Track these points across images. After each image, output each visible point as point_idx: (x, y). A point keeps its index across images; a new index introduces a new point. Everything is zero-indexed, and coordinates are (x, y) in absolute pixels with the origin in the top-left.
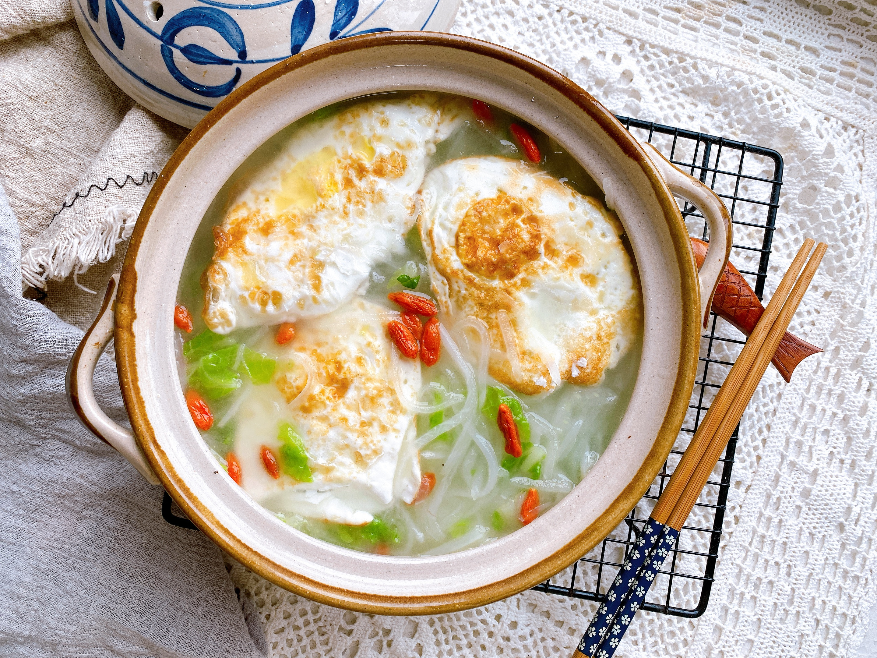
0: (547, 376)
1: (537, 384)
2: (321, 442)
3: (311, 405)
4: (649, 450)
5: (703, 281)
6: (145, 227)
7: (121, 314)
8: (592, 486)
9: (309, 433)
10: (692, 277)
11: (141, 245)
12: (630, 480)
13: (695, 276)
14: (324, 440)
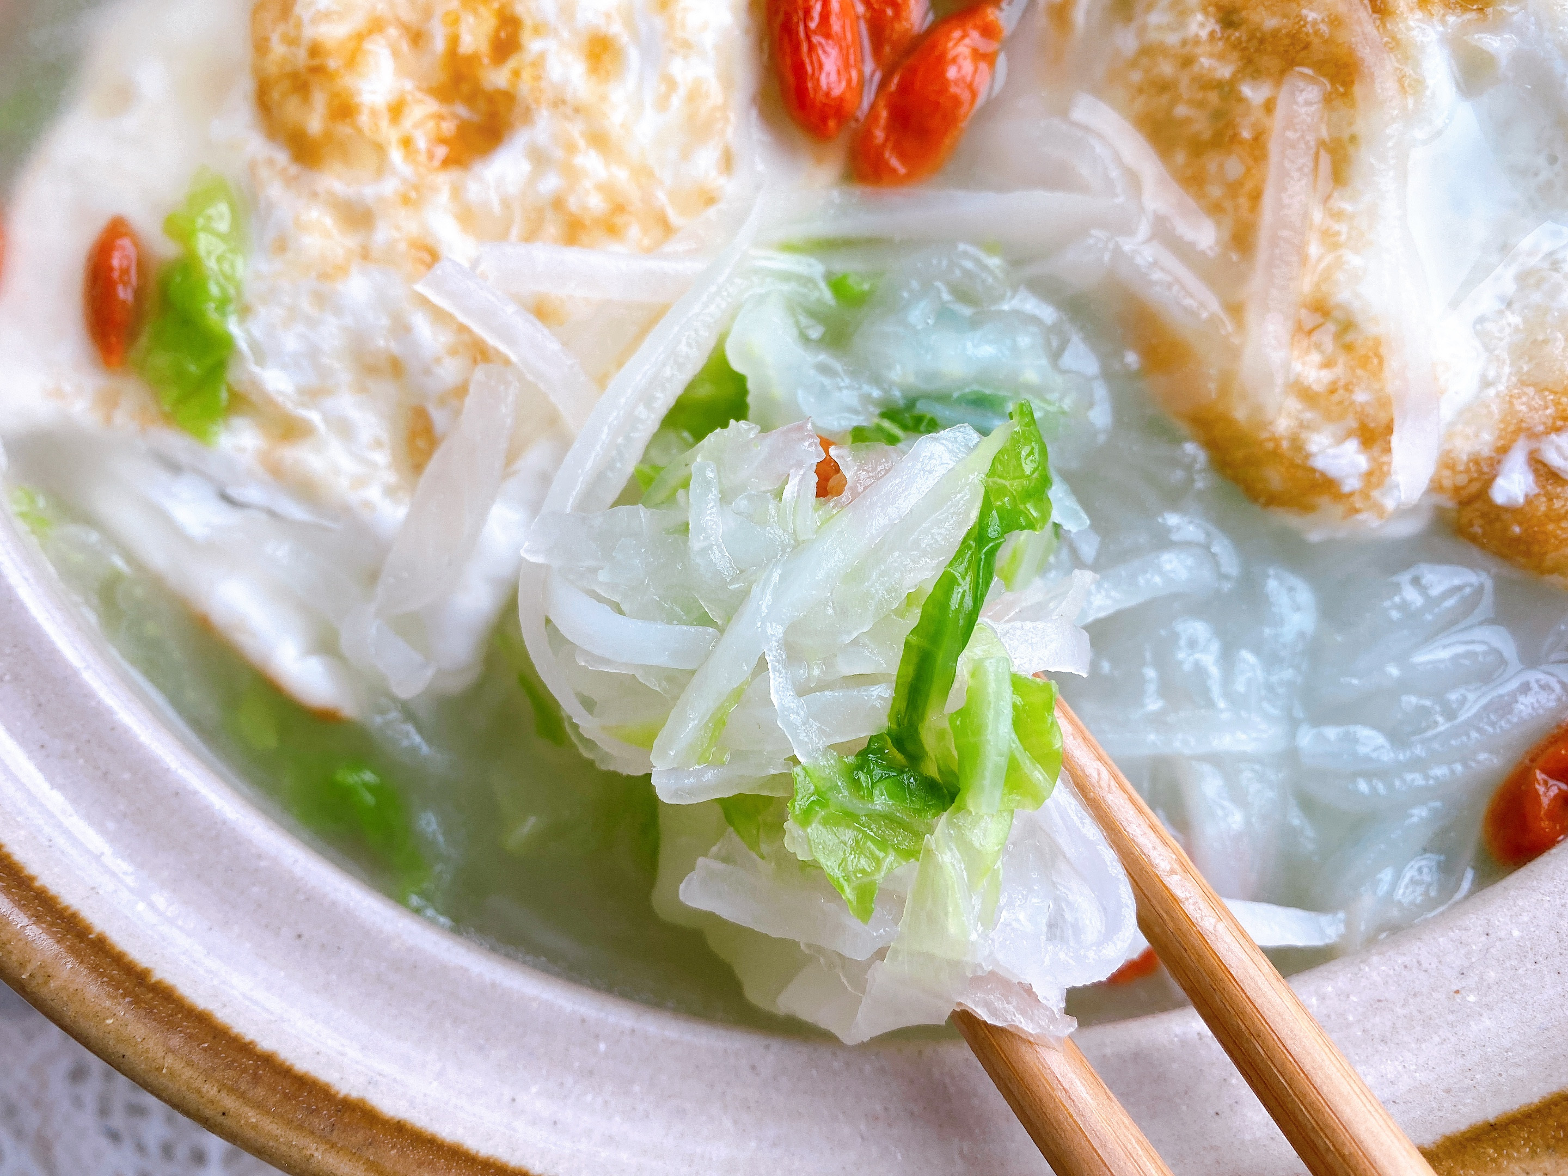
0: (1376, 451)
1: (1319, 463)
2: (305, 305)
3: (328, 136)
8: (1378, 1004)
9: (281, 246)
14: (322, 299)
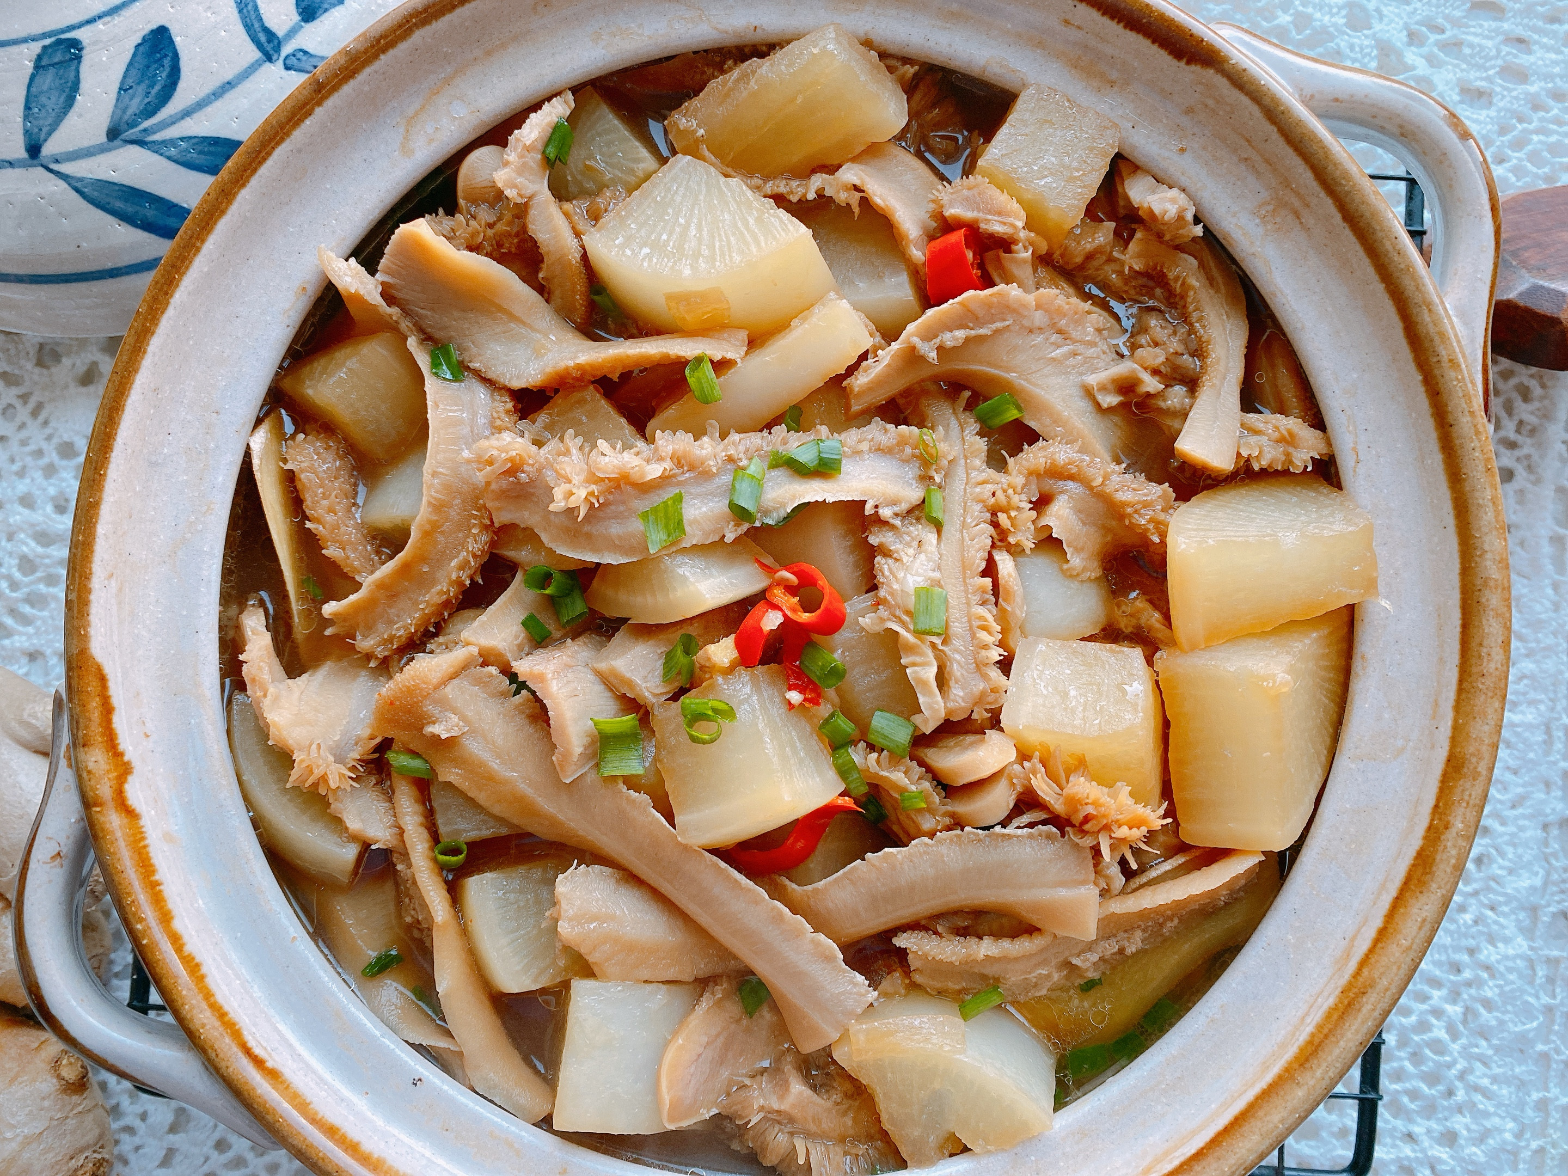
4: (1442, 754)
5: (1456, 308)
6: (92, 552)
7: (89, 772)
10: (1429, 306)
11: (93, 597)
12: (1416, 842)
13: (1437, 301)
